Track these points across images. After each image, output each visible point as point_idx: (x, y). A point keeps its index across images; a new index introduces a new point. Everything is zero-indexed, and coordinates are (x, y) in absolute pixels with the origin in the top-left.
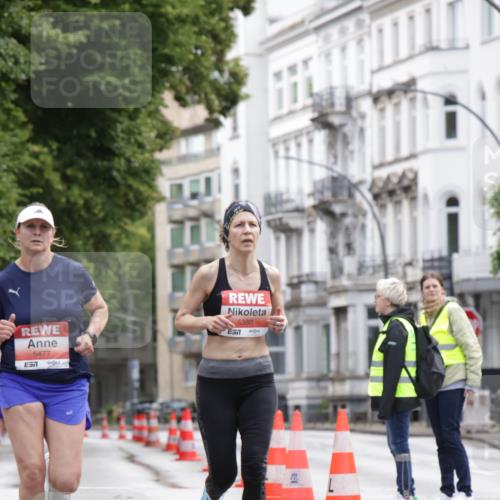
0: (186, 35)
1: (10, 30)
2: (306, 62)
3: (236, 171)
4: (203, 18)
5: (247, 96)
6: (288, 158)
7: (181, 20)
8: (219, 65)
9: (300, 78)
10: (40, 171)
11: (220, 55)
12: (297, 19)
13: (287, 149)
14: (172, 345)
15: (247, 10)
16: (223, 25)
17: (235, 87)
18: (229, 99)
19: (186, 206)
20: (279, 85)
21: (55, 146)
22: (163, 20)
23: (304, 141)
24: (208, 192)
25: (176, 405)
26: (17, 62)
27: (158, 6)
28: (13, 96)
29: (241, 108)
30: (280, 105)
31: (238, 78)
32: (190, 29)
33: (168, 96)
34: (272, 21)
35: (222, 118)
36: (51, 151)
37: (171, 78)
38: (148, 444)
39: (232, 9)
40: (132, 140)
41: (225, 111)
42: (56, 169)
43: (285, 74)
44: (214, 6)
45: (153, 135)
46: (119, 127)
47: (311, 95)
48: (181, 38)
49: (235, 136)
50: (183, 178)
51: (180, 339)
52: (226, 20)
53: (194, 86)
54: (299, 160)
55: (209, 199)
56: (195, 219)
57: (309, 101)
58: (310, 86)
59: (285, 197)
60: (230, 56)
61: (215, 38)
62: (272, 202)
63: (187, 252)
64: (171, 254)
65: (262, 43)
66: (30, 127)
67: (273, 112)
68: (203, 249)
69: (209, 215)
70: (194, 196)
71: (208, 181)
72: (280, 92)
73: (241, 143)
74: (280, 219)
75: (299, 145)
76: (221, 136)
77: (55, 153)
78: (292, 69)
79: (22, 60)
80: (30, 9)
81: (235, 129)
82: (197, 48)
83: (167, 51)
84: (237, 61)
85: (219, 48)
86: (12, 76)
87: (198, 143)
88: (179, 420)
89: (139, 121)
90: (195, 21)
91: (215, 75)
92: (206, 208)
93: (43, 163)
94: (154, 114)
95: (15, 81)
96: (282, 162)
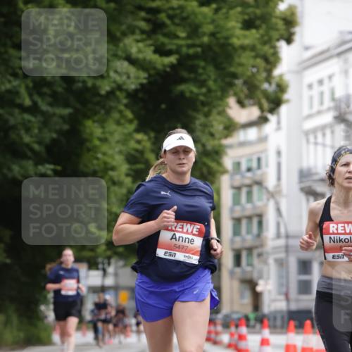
0: (246, 58)
1: (124, 55)
2: (330, 77)
3: (279, 153)
4: (259, 46)
5: (287, 101)
6: (316, 144)
7: (243, 48)
8: (269, 79)
9: (326, 88)
10: (142, 152)
11: (269, 72)
12: (324, 47)
13: (316, 138)
14: (232, 273)
15: (289, 41)
16: (272, 51)
17: (279, 94)
18: (275, 103)
19: (243, 177)
20: (310, 93)
21: (152, 135)
22: (230, 48)
23: (328, 132)
24: (259, 167)
25: (235, 316)
26: (129, 77)
27: (227, 38)
28: (125, 101)
29: (284, 109)
30: (311, 106)
31: (282, 88)
32: (249, 54)
33: (232, 101)
34: (307, 48)
35: (270, 116)
36: (150, 139)
37: (234, 88)
38: (215, 343)
39: (278, 40)
40: (207, 131)
41: (272, 111)
42: (153, 151)
43: (316, 86)
44: (266, 38)
45: (221, 127)
46: (198, 122)
47: (333, 99)
48: (243, 60)
49: (279, 128)
50: (241, 157)
51: (238, 270)
52: (274, 47)
53: (251, 94)
54: (324, 145)
55: (259, 172)
56: (250, 186)
57: (332, 104)
58: (333, 93)
59: (314, 171)
60: (276, 72)
61: (266, 60)
62: (304, 175)
63: (244, 209)
64: (232, 210)
65: (300, 64)
66: (136, 122)
67: (306, 111)
68: (255, 207)
69: (259, 183)
70: (249, 170)
71: (259, 160)
72: (311, 98)
73: (283, 133)
74: (310, 187)
75: (324, 135)
76: (269, 128)
77: (153, 140)
78: (321, 82)
79: (132, 75)
80: (138, 41)
81: (279, 123)
82: (253, 67)
83: (232, 69)
84: (281, 76)
85: (269, 67)
86: (125, 87)
87: (252, 133)
88: (237, 326)
89: (211, 118)
90: (253, 48)
91: (266, 86)
92: (257, 178)
93: (144, 147)
94: (222, 113)
95: (126, 91)
96: (312, 147)
